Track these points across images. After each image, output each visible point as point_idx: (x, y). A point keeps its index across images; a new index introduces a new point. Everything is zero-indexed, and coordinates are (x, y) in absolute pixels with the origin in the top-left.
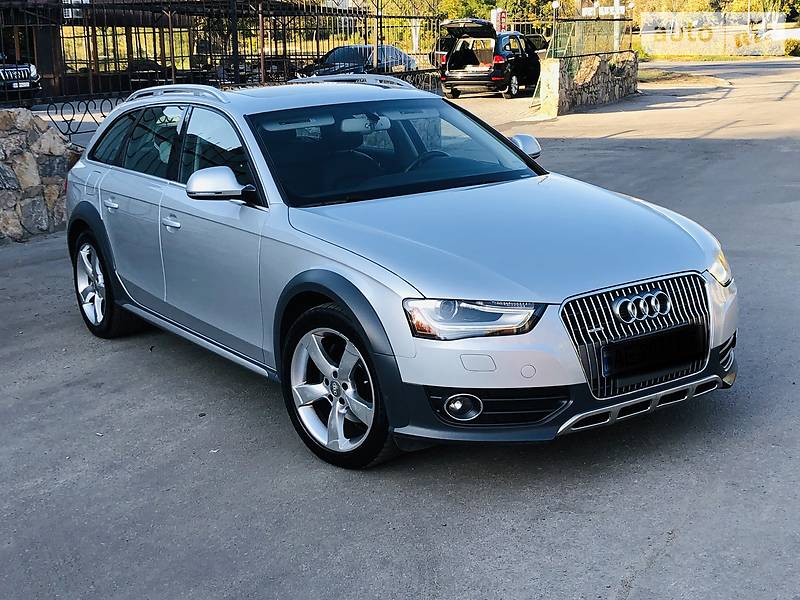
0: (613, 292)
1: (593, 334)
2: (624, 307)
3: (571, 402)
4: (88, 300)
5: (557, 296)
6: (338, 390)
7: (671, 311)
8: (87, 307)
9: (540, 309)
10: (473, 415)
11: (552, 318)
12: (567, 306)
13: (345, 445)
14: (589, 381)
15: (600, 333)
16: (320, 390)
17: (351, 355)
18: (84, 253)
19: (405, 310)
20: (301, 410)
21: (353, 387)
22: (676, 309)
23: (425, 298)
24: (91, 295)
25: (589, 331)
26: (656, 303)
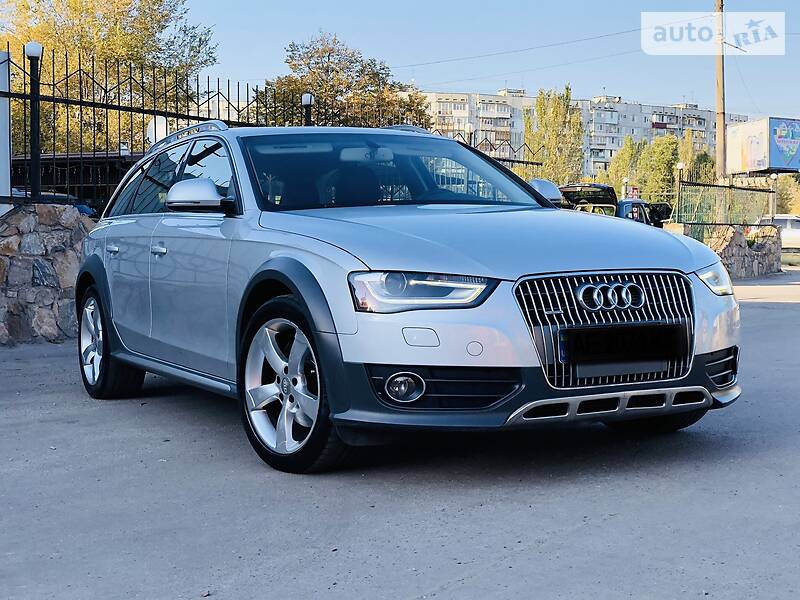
0: (578, 278)
1: (550, 316)
2: (588, 293)
3: (523, 386)
4: (89, 361)
5: (511, 273)
6: (288, 387)
7: (645, 306)
8: (88, 369)
9: (492, 284)
10: (416, 396)
11: (505, 294)
12: (523, 284)
13: (292, 446)
14: (545, 367)
15: (558, 316)
16: (272, 389)
17: (300, 344)
18: (89, 310)
19: (349, 283)
20: (253, 414)
21: (303, 380)
22: (652, 306)
23: (371, 271)
24: (92, 354)
25: (545, 313)
26: (627, 293)
